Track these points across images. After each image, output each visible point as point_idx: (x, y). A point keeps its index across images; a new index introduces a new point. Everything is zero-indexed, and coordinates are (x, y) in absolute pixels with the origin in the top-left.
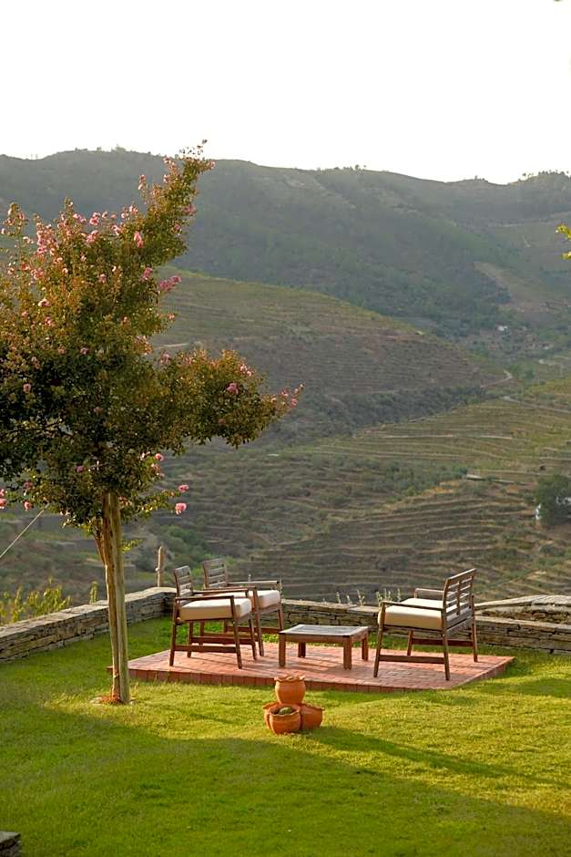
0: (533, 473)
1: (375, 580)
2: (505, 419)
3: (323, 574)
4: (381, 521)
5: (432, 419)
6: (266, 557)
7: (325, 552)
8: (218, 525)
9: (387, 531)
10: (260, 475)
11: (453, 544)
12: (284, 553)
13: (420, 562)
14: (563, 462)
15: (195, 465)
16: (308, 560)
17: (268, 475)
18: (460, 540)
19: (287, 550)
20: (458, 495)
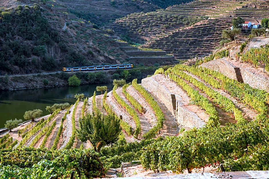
0: (228, 18)
1: (187, 47)
2: (212, 3)
3: (173, 46)
4: (186, 32)
5: (189, 4)
6: (156, 42)
7: (172, 40)
8: (132, 34)
9: (189, 34)
10: (142, 20)
11: (208, 38)
12: (160, 41)
13: (199, 43)
14: (237, 14)
15: (130, 15)
16: (169, 42)
17: (145, 20)
18: (210, 36)
19: (161, 40)
20: (208, 24)
